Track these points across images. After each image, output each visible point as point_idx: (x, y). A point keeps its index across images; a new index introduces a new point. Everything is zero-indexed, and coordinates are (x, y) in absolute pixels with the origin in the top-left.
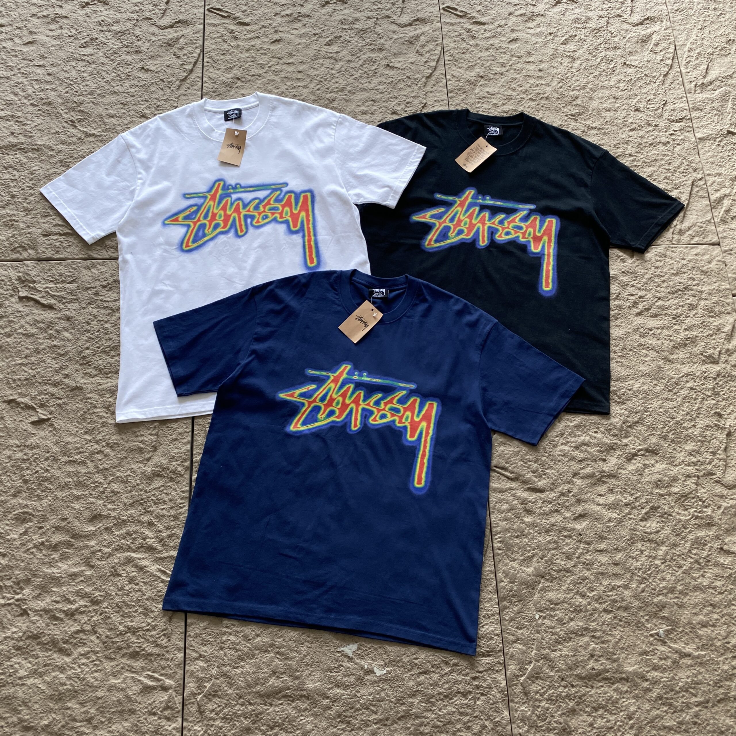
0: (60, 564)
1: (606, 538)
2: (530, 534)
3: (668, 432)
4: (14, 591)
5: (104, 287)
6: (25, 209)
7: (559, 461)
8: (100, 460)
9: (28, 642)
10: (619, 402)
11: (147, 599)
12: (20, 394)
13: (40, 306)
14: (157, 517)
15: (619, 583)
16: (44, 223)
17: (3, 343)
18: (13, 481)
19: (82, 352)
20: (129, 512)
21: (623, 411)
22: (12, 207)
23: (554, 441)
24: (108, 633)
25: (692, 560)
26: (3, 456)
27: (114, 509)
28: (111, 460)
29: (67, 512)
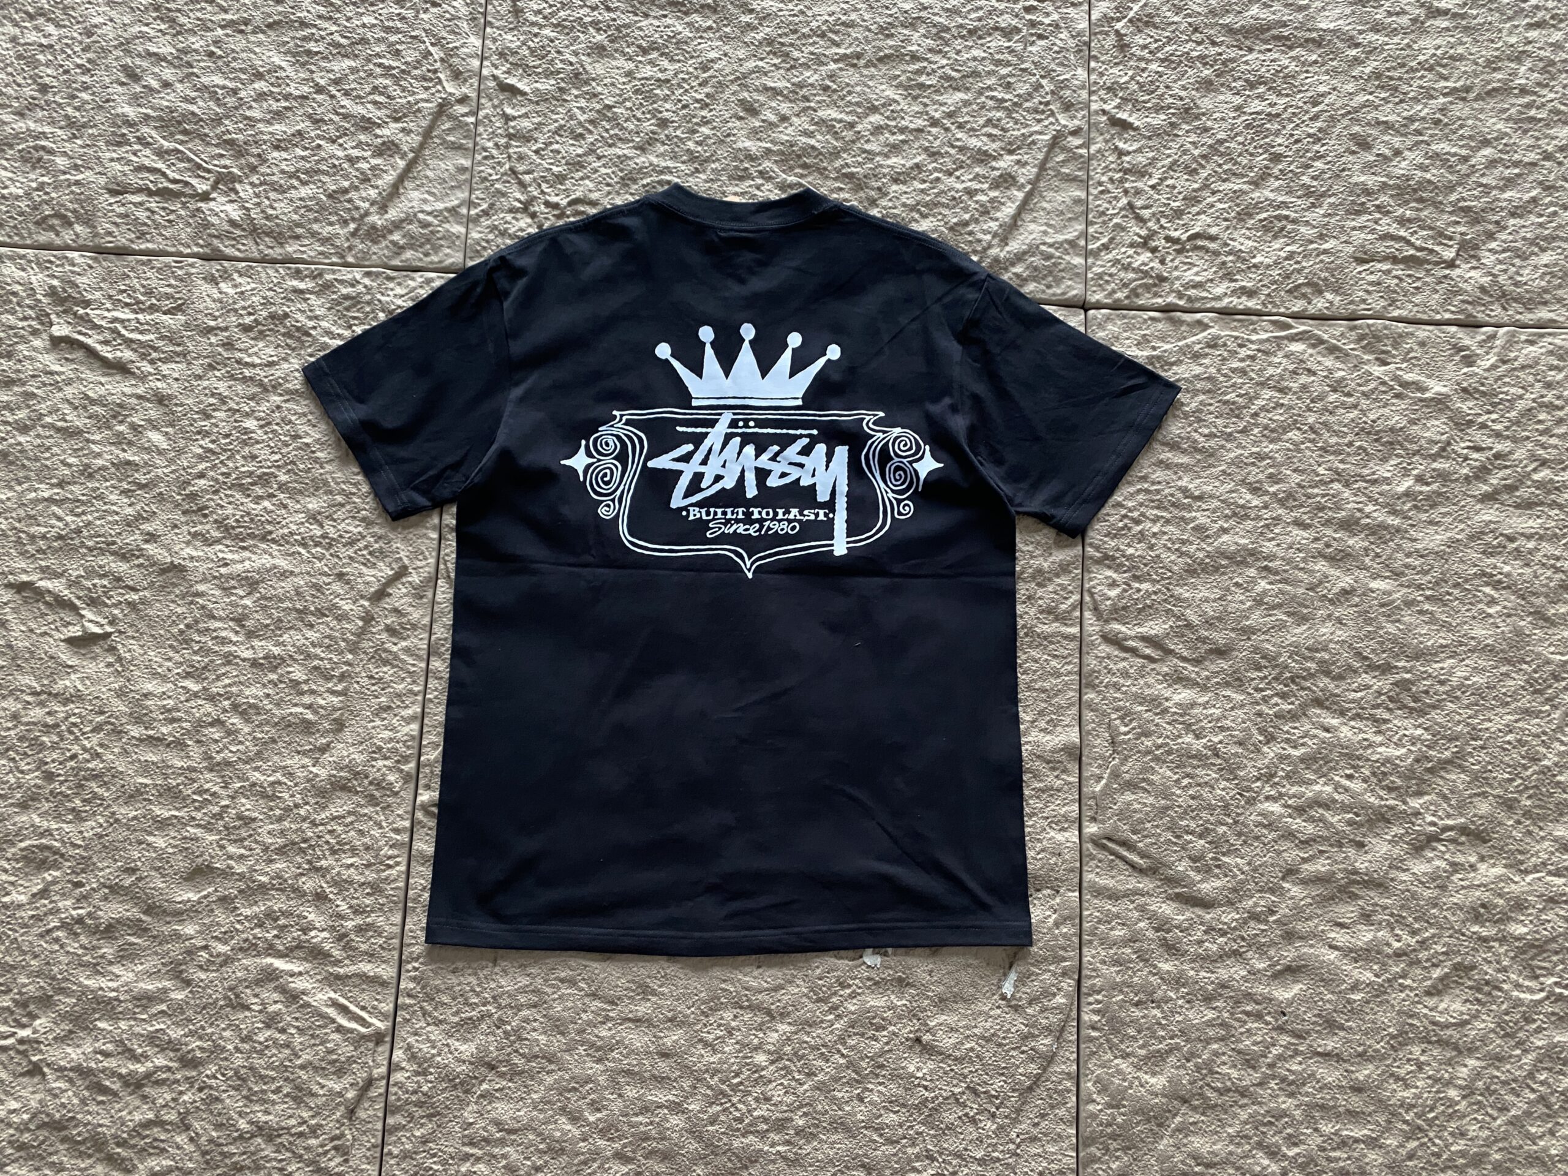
0: (116, 969)
1: (1342, 1028)
2: (1166, 1000)
3: (1520, 792)
4: (15, 1020)
5: (246, 329)
6: (71, 123)
7: (1257, 838)
8: (216, 741)
9: (43, 1134)
10: (1412, 709)
11: (303, 1067)
12: (43, 570)
13: (98, 364)
14: (335, 883)
15: (1358, 1133)
16: (112, 160)
17: (10, 445)
18: (22, 772)
19: (189, 483)
20: (274, 866)
21: (1420, 731)
22: (40, 114)
23: (1252, 790)
24: (214, 1134)
25: (1532, 1096)
26: (1, 713)
27: (242, 857)
28: (241, 743)
29: (137, 855)
